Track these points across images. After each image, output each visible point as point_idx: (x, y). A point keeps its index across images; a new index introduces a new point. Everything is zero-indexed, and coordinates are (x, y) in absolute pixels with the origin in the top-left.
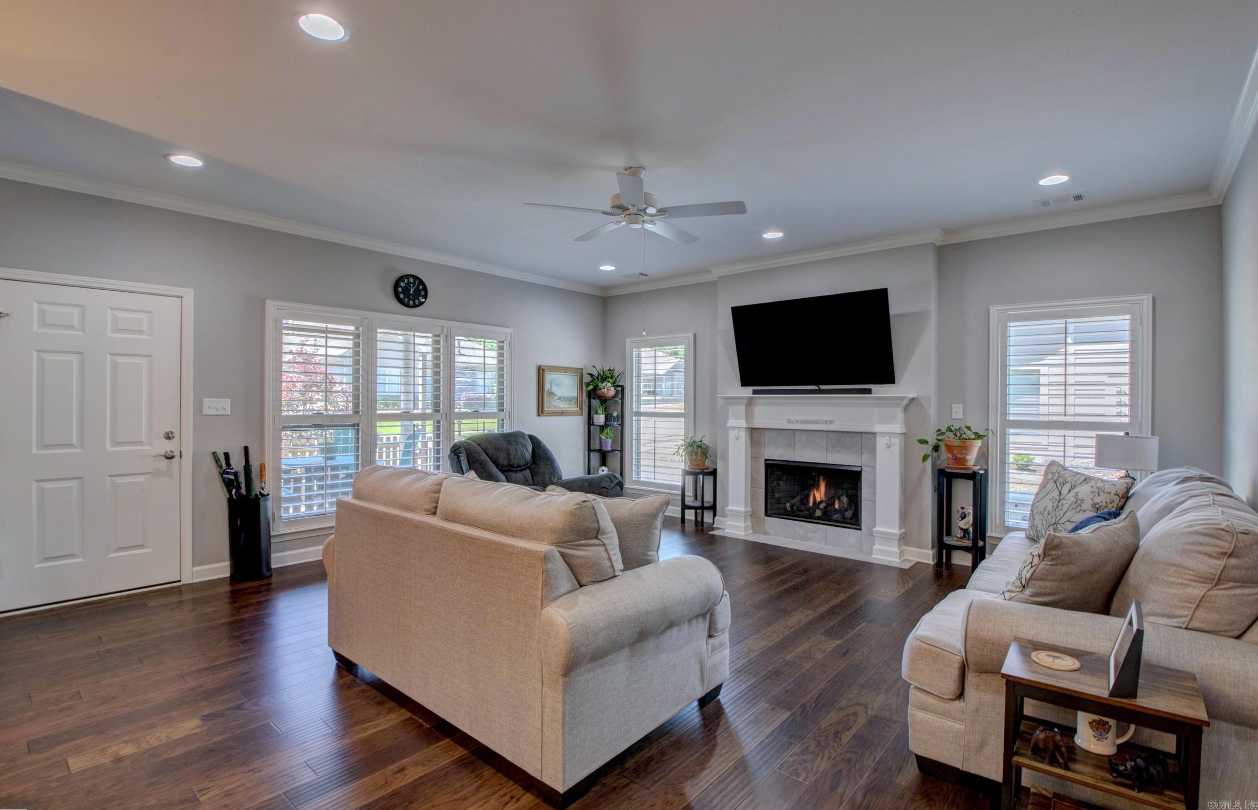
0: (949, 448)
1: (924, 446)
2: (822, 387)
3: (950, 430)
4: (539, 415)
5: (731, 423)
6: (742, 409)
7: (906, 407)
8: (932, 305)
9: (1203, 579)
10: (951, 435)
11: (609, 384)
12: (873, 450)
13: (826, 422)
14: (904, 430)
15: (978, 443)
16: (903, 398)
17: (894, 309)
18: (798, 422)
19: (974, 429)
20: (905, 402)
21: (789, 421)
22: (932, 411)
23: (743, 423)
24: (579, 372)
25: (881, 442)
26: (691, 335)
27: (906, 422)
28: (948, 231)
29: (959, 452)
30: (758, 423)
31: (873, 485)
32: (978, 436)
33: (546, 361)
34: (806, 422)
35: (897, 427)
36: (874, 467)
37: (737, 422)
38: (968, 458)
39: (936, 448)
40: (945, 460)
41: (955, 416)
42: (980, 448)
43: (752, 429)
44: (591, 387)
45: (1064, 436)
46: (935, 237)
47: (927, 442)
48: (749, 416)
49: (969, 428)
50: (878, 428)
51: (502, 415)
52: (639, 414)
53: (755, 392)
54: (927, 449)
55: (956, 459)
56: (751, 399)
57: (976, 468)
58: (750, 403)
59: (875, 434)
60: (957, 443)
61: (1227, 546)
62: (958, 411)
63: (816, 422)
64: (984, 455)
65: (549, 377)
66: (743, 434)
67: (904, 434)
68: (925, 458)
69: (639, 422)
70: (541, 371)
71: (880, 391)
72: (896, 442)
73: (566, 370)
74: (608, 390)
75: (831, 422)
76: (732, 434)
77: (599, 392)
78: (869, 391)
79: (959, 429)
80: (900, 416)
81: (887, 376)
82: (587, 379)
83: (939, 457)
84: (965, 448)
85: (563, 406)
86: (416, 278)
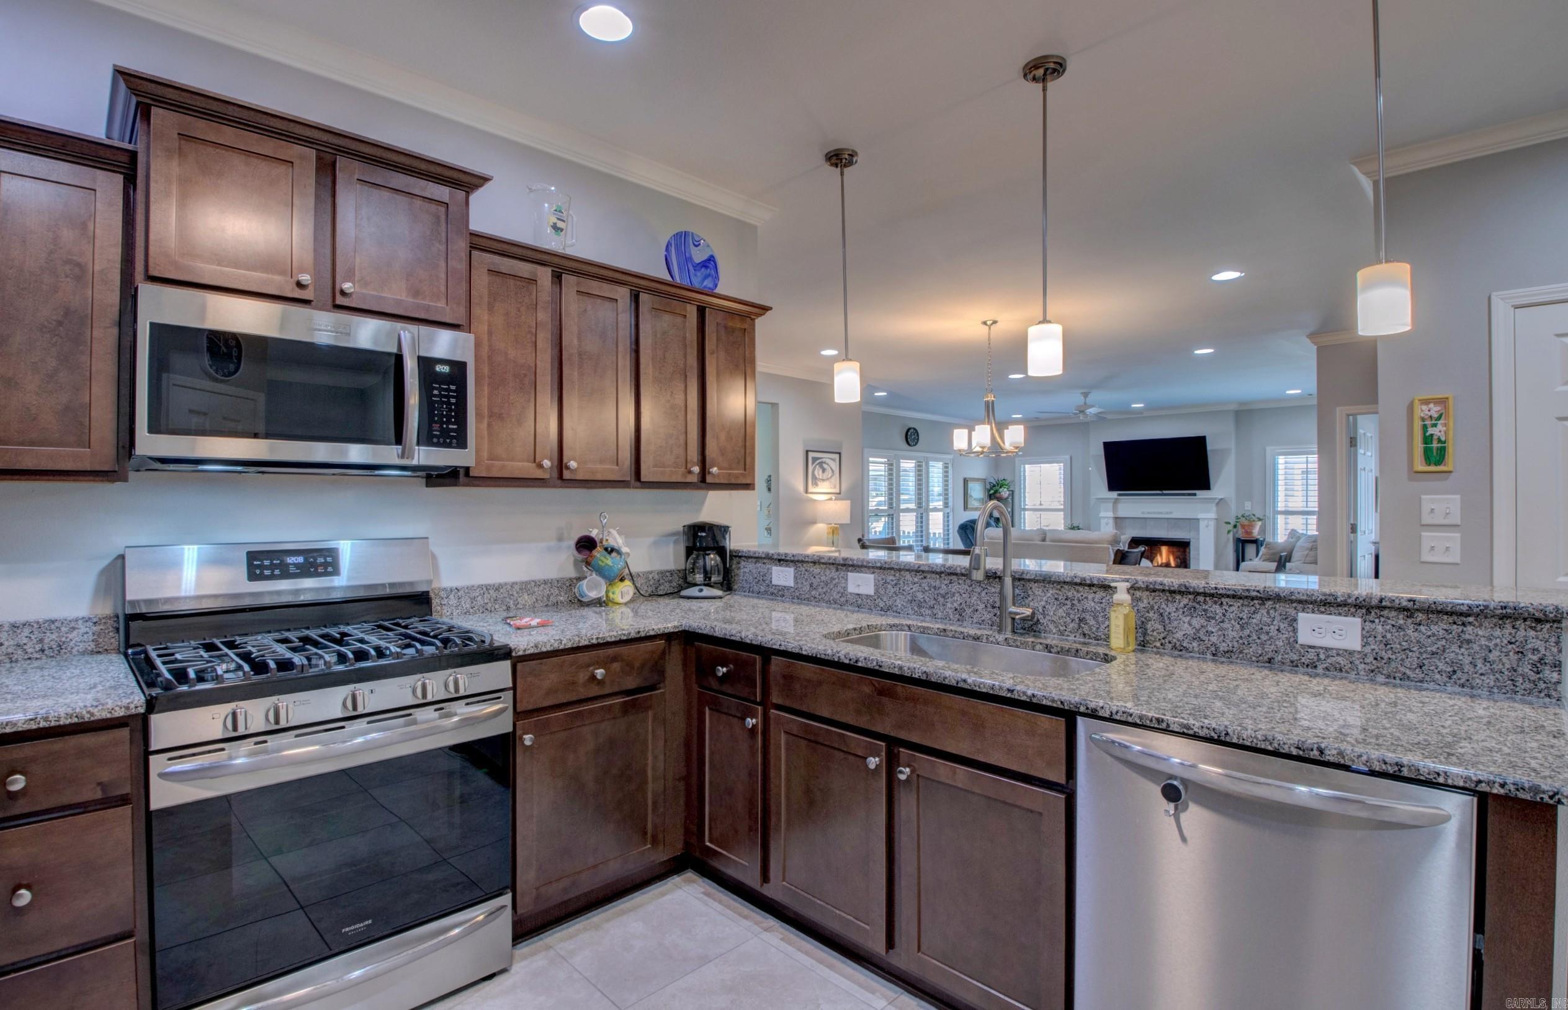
0: (1243, 526)
1: (1228, 525)
2: (1165, 492)
3: (1243, 516)
4: (965, 510)
5: (1102, 514)
6: (1110, 505)
7: (1217, 504)
8: (1232, 445)
9: (1307, 549)
10: (1244, 519)
11: (1005, 490)
12: (1197, 530)
13: (1167, 513)
14: (1216, 517)
15: (1259, 523)
16: (1215, 499)
17: (1210, 446)
18: (1149, 513)
19: (1257, 516)
20: (1217, 501)
21: (1143, 513)
22: (1233, 506)
23: (1111, 514)
24: (984, 481)
25: (1202, 524)
26: (1068, 457)
27: (1217, 512)
28: (1241, 404)
29: (1248, 529)
30: (1121, 514)
31: (1198, 549)
32: (1260, 519)
33: (969, 475)
34: (1154, 513)
35: (1213, 515)
36: (1198, 539)
37: (1106, 514)
38: (1254, 531)
39: (1235, 526)
40: (1241, 534)
41: (1246, 508)
42: (1261, 526)
43: (1116, 518)
44: (992, 492)
45: (1307, 519)
46: (1233, 407)
47: (1230, 523)
48: (1115, 509)
49: (1254, 515)
50: (1200, 516)
51: (948, 510)
52: (1025, 510)
53: (1120, 495)
54: (1230, 527)
55: (1247, 533)
56: (1116, 499)
57: (1259, 537)
58: (1116, 501)
59: (1198, 519)
60: (1246, 523)
61: (1313, 539)
62: (1248, 506)
63: (1161, 513)
64: (1263, 530)
65: (971, 485)
66: (1111, 522)
67: (1216, 519)
68: (1229, 532)
69: (1024, 514)
70: (966, 481)
71: (1201, 494)
72: (1212, 524)
73: (978, 480)
74: (1004, 493)
75: (1171, 513)
76: (1103, 522)
77: (998, 495)
78: (1195, 495)
79: (1249, 516)
80: (1214, 509)
81: (1205, 485)
82: (988, 487)
83: (1237, 532)
84: (1251, 525)
85: (976, 504)
86: (915, 429)
